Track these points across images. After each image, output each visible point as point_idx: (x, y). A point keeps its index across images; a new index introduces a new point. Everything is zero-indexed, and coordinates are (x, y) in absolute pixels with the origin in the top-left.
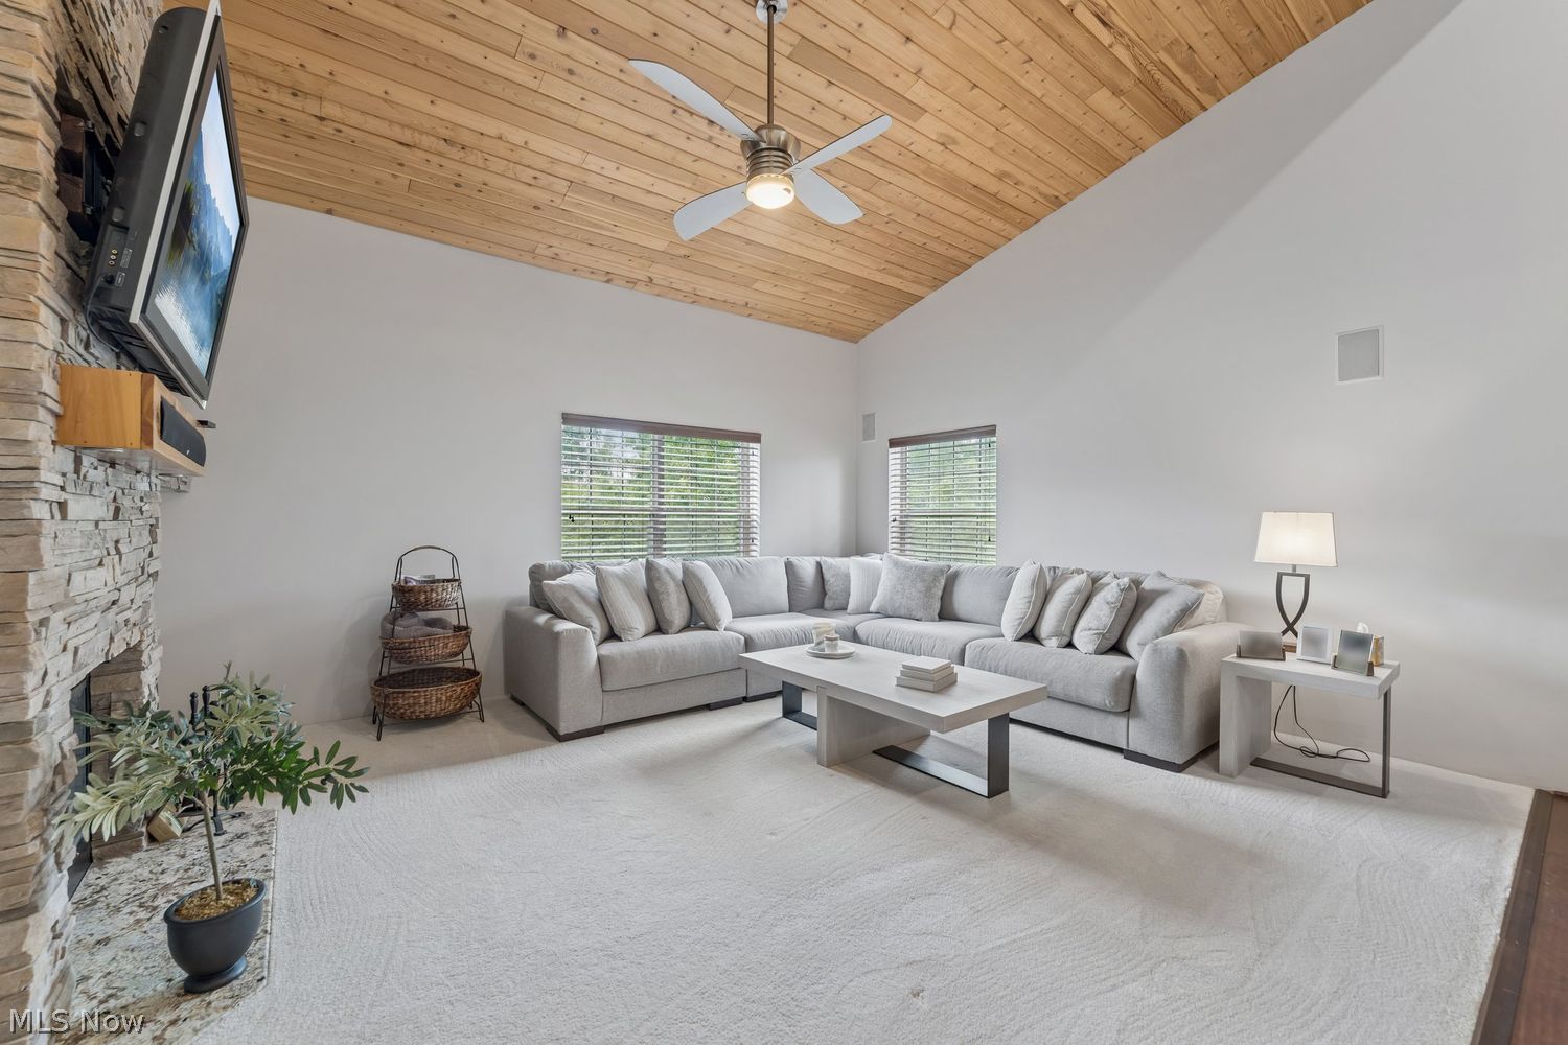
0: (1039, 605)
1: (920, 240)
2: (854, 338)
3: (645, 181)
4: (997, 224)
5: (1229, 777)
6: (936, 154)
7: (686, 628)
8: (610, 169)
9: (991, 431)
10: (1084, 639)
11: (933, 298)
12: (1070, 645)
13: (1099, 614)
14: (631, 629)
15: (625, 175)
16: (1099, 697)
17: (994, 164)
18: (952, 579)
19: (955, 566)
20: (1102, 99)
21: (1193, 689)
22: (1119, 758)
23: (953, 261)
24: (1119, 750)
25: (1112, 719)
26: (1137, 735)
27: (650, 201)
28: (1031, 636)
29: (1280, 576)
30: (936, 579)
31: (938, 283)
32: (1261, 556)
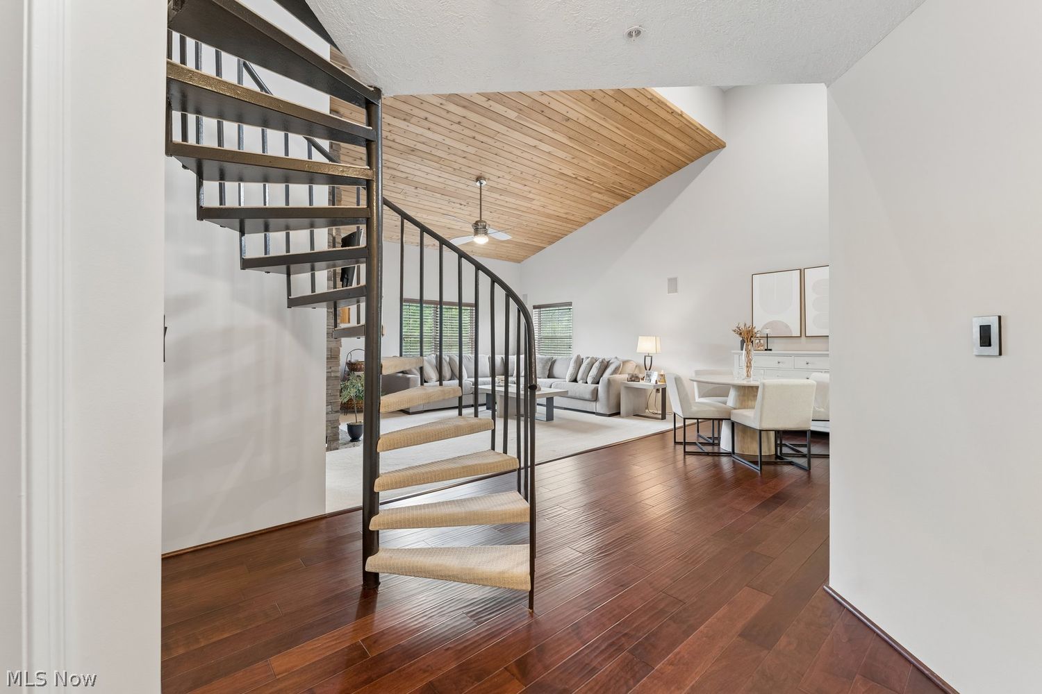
0: (577, 368)
1: (541, 231)
2: (519, 261)
3: (437, 219)
4: (570, 226)
5: (623, 417)
6: (541, 209)
7: (450, 380)
8: (425, 216)
9: (570, 304)
10: (589, 380)
11: (549, 248)
12: (587, 383)
13: (594, 371)
14: (431, 379)
15: (430, 217)
16: (588, 396)
17: (563, 211)
18: (553, 363)
19: (555, 357)
20: (595, 195)
21: (613, 392)
22: (594, 415)
23: (556, 236)
24: (593, 413)
25: (592, 403)
26: (599, 407)
27: (438, 224)
28: (575, 380)
29: (645, 357)
30: (547, 363)
31: (551, 243)
32: (638, 351)
